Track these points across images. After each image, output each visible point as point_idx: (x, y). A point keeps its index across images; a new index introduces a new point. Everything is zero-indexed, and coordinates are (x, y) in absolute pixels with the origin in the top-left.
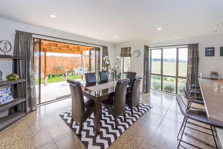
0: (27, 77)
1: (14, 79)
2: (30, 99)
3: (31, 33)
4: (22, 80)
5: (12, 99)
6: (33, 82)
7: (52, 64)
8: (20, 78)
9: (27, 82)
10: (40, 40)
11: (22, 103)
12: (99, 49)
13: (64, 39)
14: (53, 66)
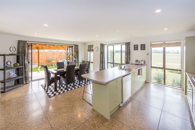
0: (24, 65)
1: (17, 66)
2: (26, 77)
3: (26, 41)
4: (21, 67)
5: (16, 76)
6: (27, 68)
7: (45, 58)
8: (20, 65)
9: (24, 68)
10: (32, 44)
11: (21, 78)
12: (72, 46)
13: (46, 43)
14: (46, 59)
